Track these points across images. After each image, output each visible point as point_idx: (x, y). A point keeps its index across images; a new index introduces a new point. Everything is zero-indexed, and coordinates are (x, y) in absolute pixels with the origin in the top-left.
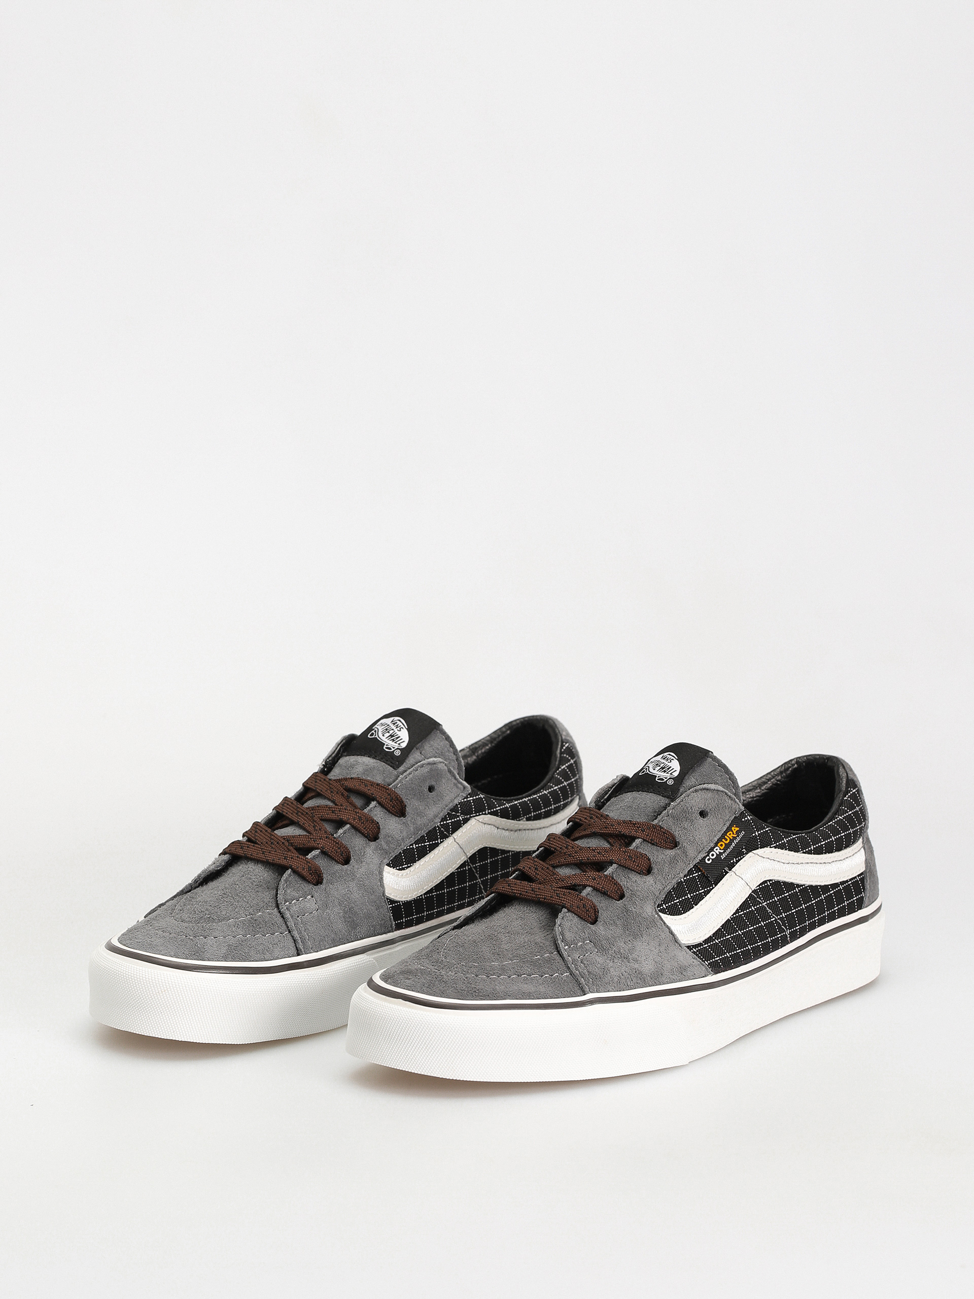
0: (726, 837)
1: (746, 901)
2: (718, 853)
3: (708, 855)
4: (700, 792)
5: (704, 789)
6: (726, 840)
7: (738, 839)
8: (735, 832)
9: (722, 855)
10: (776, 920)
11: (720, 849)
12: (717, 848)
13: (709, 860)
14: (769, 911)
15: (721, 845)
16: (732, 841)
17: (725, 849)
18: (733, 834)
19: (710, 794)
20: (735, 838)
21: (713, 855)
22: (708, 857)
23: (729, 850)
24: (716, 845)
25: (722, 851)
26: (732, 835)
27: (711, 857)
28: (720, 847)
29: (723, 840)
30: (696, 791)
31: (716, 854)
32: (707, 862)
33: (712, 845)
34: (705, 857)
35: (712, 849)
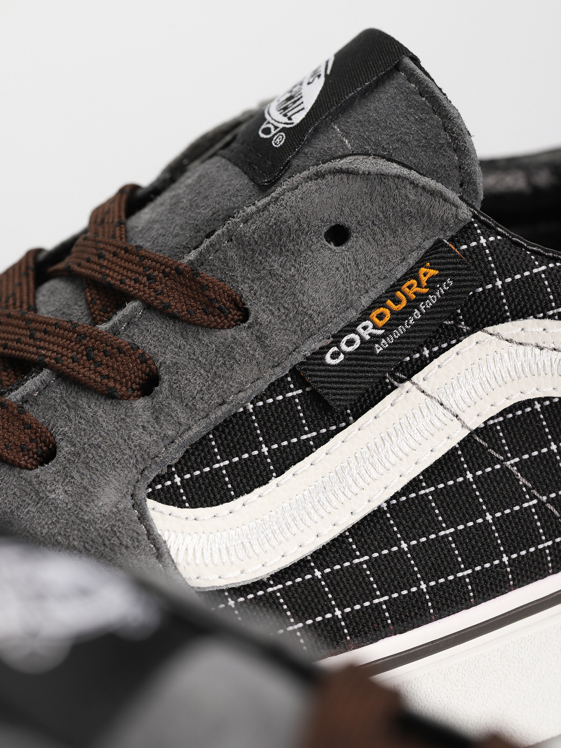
0: (399, 293)
1: (452, 453)
2: (368, 337)
3: (336, 343)
4: (329, 177)
5: (341, 171)
6: (397, 302)
7: (432, 300)
8: (424, 279)
9: (379, 343)
10: (540, 505)
11: (375, 327)
12: (368, 323)
13: (334, 356)
14: (523, 481)
15: (380, 317)
16: (412, 305)
17: (389, 328)
18: (419, 285)
19: (357, 185)
20: (421, 298)
21: (350, 343)
22: (335, 349)
23: (401, 330)
24: (365, 315)
25: (380, 332)
26: (415, 289)
27: (344, 347)
28: (376, 320)
29: (389, 302)
30: (320, 175)
31: (362, 338)
32: (328, 360)
33: (353, 314)
34: (324, 350)
35: (351, 327)
